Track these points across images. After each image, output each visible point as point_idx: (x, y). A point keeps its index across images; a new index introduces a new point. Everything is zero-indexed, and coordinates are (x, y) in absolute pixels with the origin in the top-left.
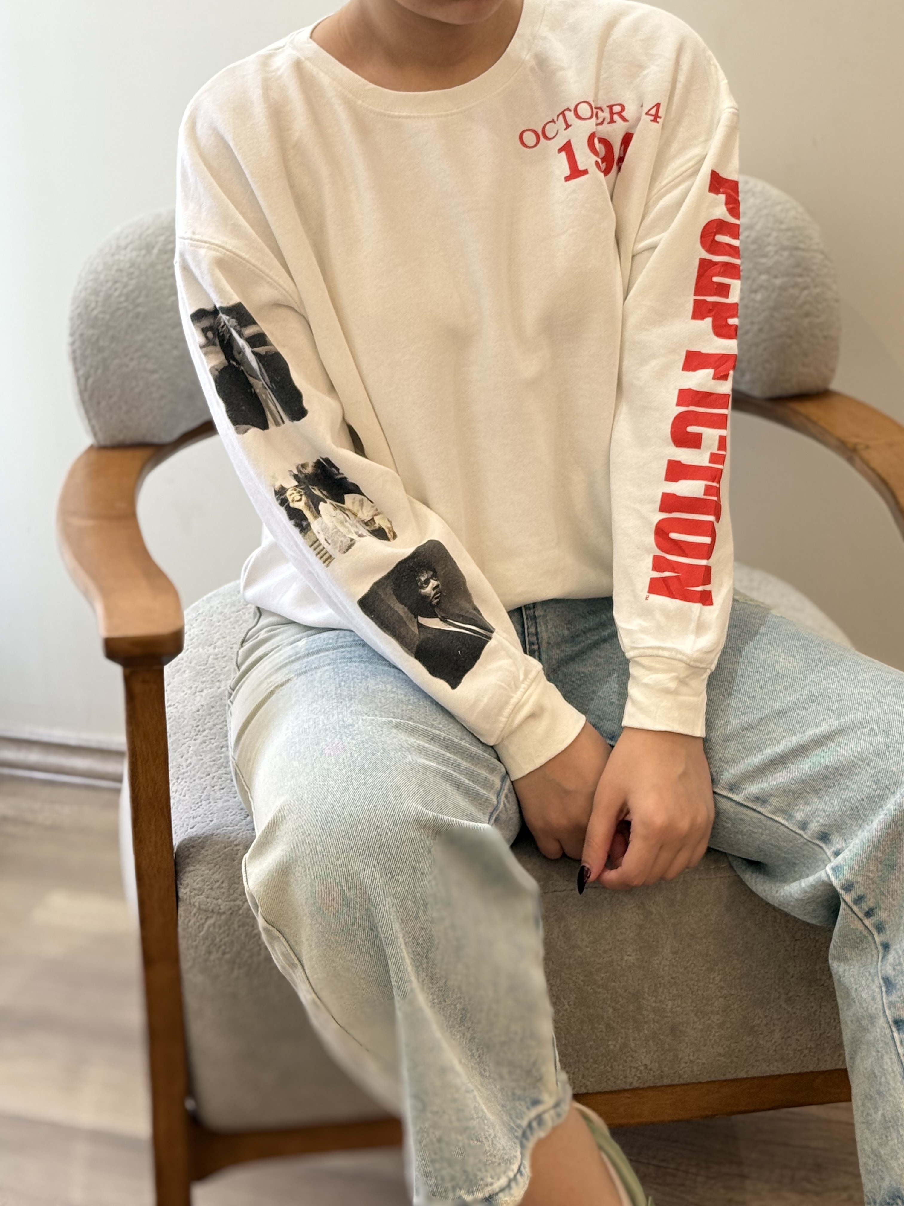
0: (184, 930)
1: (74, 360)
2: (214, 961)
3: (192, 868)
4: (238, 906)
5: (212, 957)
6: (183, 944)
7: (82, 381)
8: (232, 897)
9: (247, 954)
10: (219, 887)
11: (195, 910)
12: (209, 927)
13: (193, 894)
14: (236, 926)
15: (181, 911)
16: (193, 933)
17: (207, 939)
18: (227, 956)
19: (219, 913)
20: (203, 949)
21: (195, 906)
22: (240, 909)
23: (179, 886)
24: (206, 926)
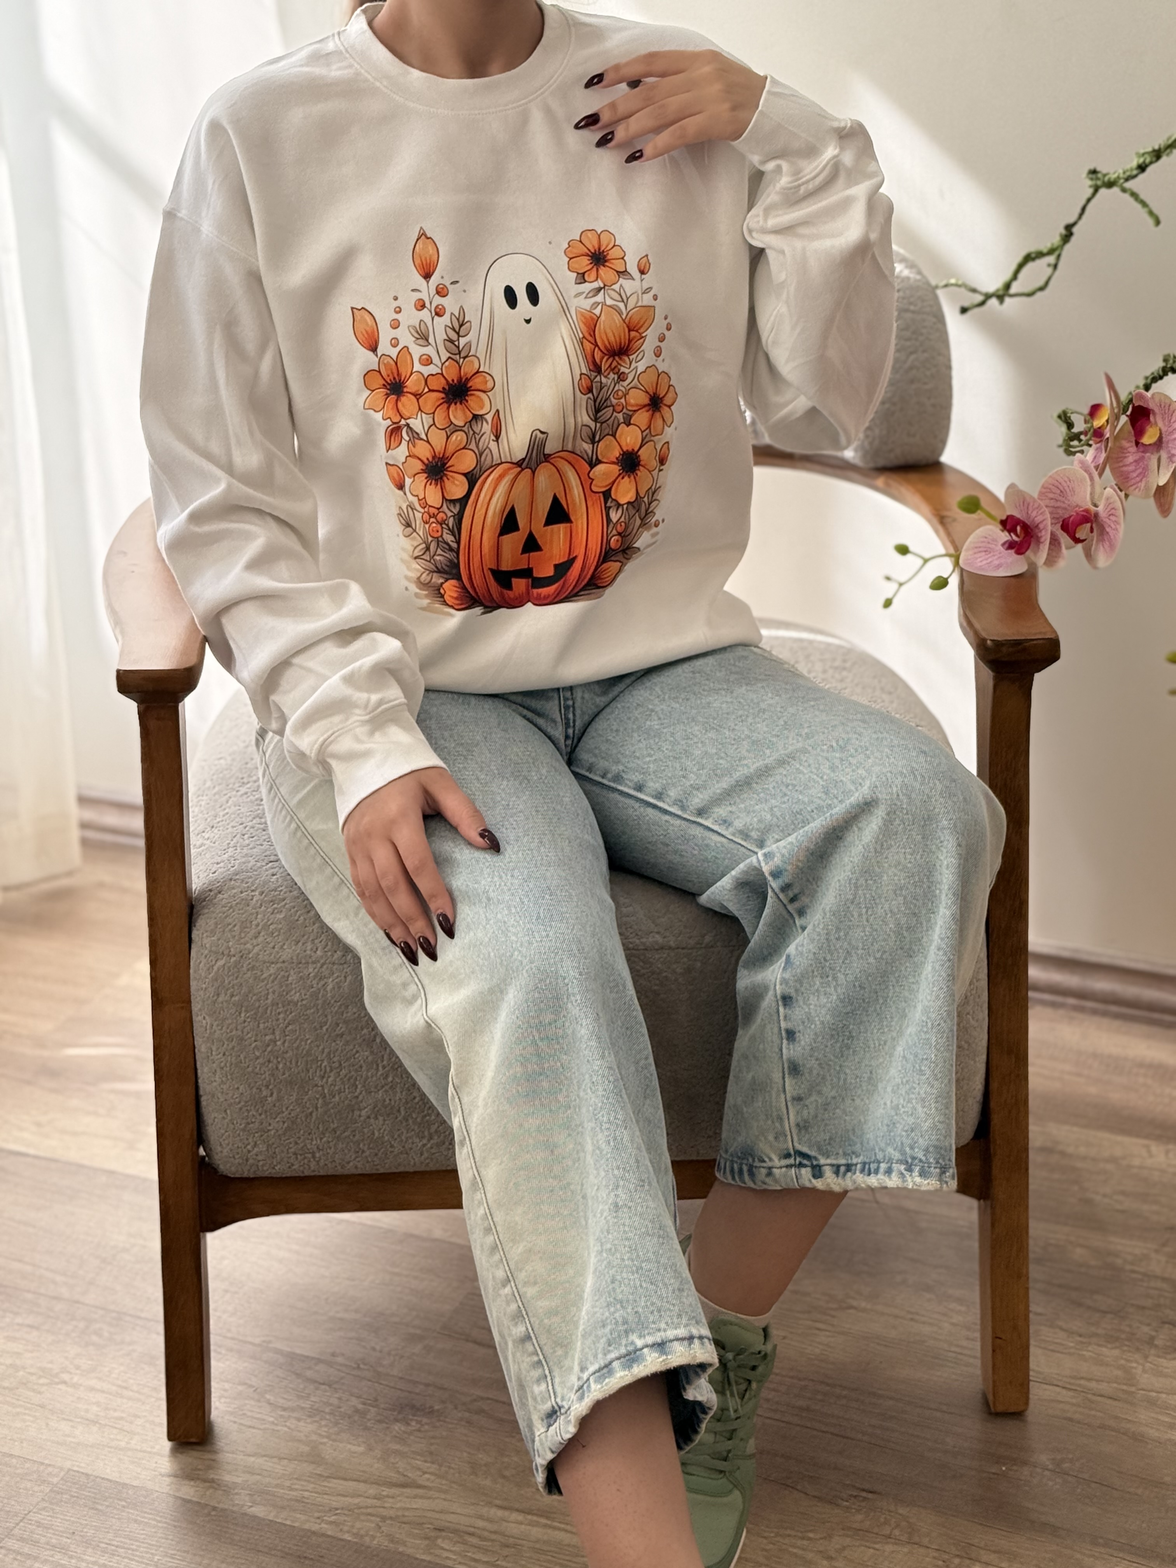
0: (195, 972)
2: (222, 1003)
3: (206, 911)
4: (249, 950)
5: (220, 999)
6: (193, 984)
8: (242, 941)
9: (254, 998)
10: (230, 930)
11: (206, 952)
12: (218, 970)
13: (205, 936)
14: (245, 969)
15: (193, 953)
16: (203, 974)
17: (216, 980)
18: (236, 998)
19: (229, 955)
20: (212, 990)
21: (207, 948)
22: (249, 953)
23: (193, 928)
24: (215, 968)
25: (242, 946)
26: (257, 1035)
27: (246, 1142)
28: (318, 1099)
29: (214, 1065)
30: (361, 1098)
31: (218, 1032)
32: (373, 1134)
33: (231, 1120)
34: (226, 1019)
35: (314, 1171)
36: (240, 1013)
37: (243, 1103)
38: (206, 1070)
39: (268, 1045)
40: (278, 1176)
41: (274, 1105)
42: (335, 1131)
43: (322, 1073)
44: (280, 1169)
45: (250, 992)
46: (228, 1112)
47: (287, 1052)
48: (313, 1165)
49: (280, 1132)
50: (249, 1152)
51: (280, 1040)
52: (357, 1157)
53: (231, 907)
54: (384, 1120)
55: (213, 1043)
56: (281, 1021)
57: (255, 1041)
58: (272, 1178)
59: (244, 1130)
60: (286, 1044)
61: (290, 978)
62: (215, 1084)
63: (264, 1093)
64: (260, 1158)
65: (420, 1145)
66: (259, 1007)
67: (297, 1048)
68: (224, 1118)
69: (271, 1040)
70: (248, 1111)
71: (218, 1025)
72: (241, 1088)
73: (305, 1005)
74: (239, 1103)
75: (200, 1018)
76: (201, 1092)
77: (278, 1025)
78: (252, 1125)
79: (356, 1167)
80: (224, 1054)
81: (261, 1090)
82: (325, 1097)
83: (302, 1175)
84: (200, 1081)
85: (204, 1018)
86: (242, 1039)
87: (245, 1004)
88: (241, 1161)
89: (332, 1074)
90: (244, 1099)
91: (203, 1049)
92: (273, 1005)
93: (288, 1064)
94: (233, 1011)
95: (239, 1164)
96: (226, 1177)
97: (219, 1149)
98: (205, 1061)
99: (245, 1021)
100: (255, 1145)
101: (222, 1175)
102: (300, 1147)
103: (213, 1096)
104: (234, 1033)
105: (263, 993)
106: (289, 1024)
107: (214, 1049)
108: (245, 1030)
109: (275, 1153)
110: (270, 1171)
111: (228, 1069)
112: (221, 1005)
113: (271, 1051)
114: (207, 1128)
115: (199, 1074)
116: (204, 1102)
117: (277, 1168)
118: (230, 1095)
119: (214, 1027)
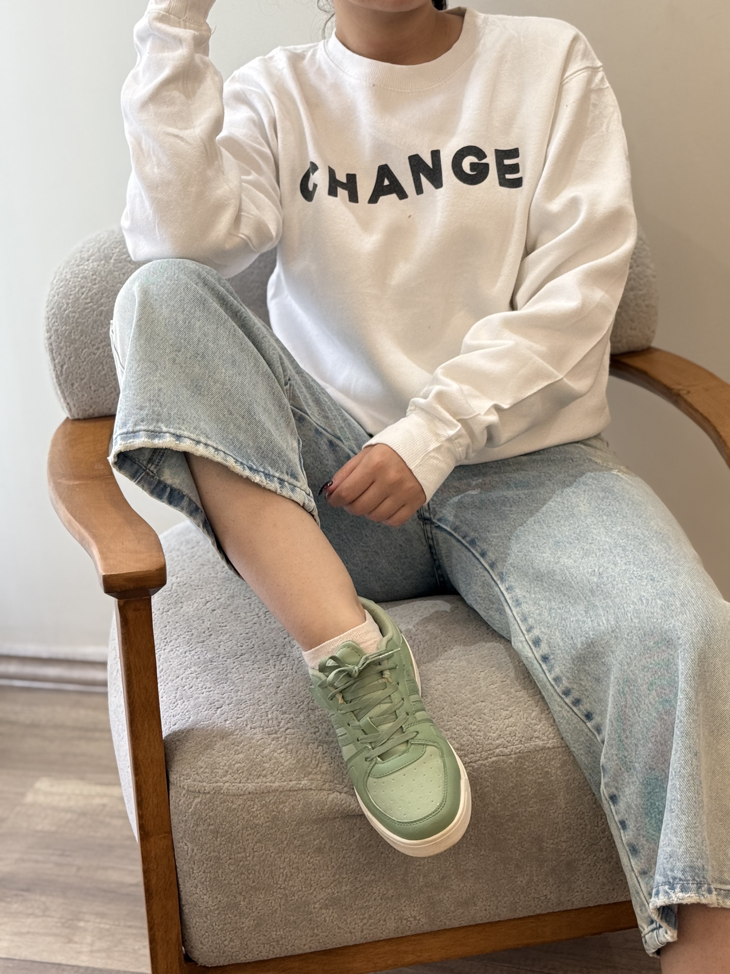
0: (175, 808)
1: (51, 350)
2: (201, 831)
4: (220, 787)
5: (199, 829)
6: (174, 819)
7: (58, 367)
8: (214, 780)
9: (228, 825)
10: (203, 772)
11: (184, 791)
12: (196, 805)
13: (182, 779)
14: (218, 803)
15: (172, 793)
16: (184, 810)
17: (195, 814)
18: (212, 827)
19: (204, 793)
20: (192, 822)
21: (184, 789)
22: (221, 789)
23: (170, 773)
25: (215, 785)
26: (231, 854)
27: (224, 939)
28: (281, 899)
29: (195, 881)
30: (315, 893)
31: (198, 855)
32: (325, 921)
33: (211, 923)
34: (205, 844)
35: (276, 955)
36: (217, 838)
37: (220, 909)
39: (241, 861)
40: (247, 962)
41: (246, 908)
42: (294, 922)
43: (284, 877)
44: (250, 958)
45: (224, 821)
46: (208, 916)
47: (256, 865)
48: (277, 950)
49: (251, 929)
50: (225, 946)
51: (249, 856)
52: (311, 940)
54: (333, 909)
55: (193, 864)
56: (250, 841)
57: (230, 859)
58: (242, 963)
59: (222, 930)
60: (255, 859)
61: (256, 806)
62: (196, 895)
63: (238, 899)
64: (233, 951)
65: (361, 924)
66: (232, 831)
67: (264, 860)
68: (205, 922)
69: (243, 857)
70: (226, 915)
71: (198, 849)
72: (219, 896)
73: (268, 826)
75: (181, 844)
76: (184, 902)
77: (248, 845)
78: (228, 925)
79: (310, 948)
80: (204, 872)
81: (235, 897)
82: (287, 896)
83: (265, 958)
84: (183, 894)
85: (186, 844)
86: (219, 858)
87: (221, 830)
88: (218, 954)
89: (292, 877)
90: (222, 905)
91: (185, 868)
92: (243, 829)
93: (257, 873)
94: (210, 837)
95: (217, 956)
96: (205, 967)
97: (201, 946)
98: (187, 878)
99: (221, 844)
100: (231, 940)
101: (201, 966)
102: (266, 938)
103: (195, 905)
104: (212, 854)
105: (234, 821)
106: (256, 842)
107: (195, 868)
108: (221, 851)
109: (246, 945)
110: (242, 959)
111: (208, 883)
112: (200, 833)
113: (243, 865)
114: (189, 930)
115: (181, 889)
116: (186, 910)
117: (247, 956)
118: (210, 903)
119: (195, 851)
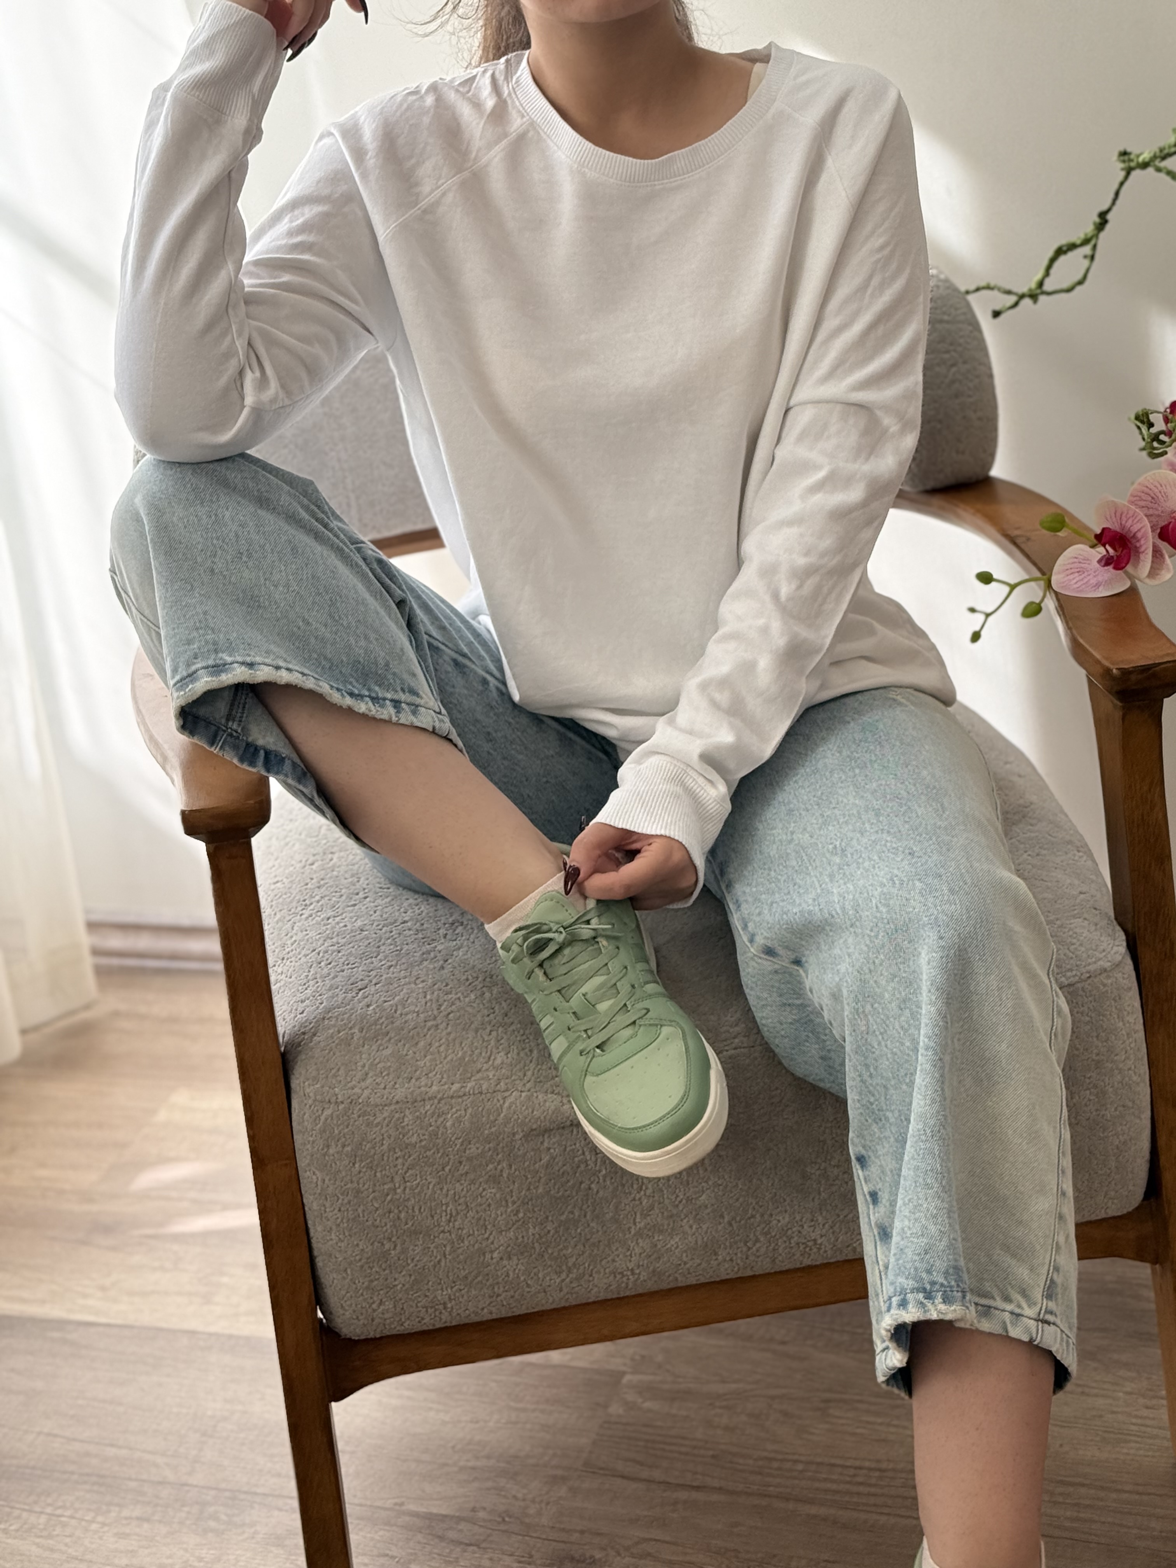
0: (299, 1124)
2: (333, 1155)
4: (357, 1094)
6: (298, 1138)
8: (349, 1085)
10: (335, 1076)
11: (309, 1102)
12: (326, 1119)
13: (306, 1083)
14: (355, 1116)
15: (294, 1104)
19: (336, 1103)
20: (320, 1142)
21: (309, 1097)
22: (359, 1097)
23: (291, 1079)
24: (323, 1118)
25: (350, 1091)
26: (375, 1185)
27: (371, 1301)
28: (445, 1246)
29: (329, 1223)
30: (492, 1237)
31: (331, 1188)
32: (508, 1275)
33: (351, 1280)
34: (339, 1171)
35: (446, 1322)
36: (354, 1164)
37: (363, 1261)
38: (319, 1229)
39: (388, 1195)
40: (406, 1332)
41: (399, 1259)
42: (466, 1277)
43: (448, 1216)
44: (409, 1325)
45: (363, 1140)
46: (349, 1271)
47: (409, 1199)
48: (445, 1316)
49: (407, 1286)
50: (374, 1311)
51: (399, 1187)
52: (491, 1302)
53: (331, 1050)
54: (519, 1260)
55: (326, 1199)
56: (399, 1167)
57: (374, 1192)
58: (400, 1335)
59: (367, 1288)
60: (407, 1191)
61: (406, 1119)
62: (331, 1243)
63: (387, 1247)
64: (386, 1316)
65: (558, 1281)
66: (375, 1154)
67: (419, 1193)
68: (344, 1278)
69: (390, 1189)
70: (371, 1268)
71: (330, 1180)
72: (361, 1243)
73: (424, 1147)
74: (360, 1260)
75: (308, 1173)
76: (316, 1253)
77: (397, 1173)
78: (376, 1283)
79: (491, 1313)
80: (340, 1210)
81: (383, 1244)
82: (453, 1243)
83: (431, 1328)
84: (314, 1241)
85: (314, 1173)
86: (358, 1191)
87: (360, 1152)
88: (366, 1322)
89: (459, 1217)
90: (365, 1255)
91: (315, 1206)
92: (390, 1150)
93: (410, 1211)
94: (346, 1162)
95: (364, 1324)
96: (350, 1339)
97: (341, 1312)
98: (318, 1220)
99: (360, 1172)
100: (381, 1303)
101: (345, 1339)
102: (429, 1300)
103: (330, 1255)
104: (349, 1185)
105: (378, 1139)
106: (408, 1169)
107: (328, 1204)
108: (361, 1181)
109: (403, 1309)
110: (398, 1328)
111: (345, 1225)
112: (332, 1158)
113: (391, 1200)
114: (326, 1290)
115: (312, 1234)
116: (320, 1263)
117: (406, 1324)
118: (349, 1253)
119: (327, 1181)
